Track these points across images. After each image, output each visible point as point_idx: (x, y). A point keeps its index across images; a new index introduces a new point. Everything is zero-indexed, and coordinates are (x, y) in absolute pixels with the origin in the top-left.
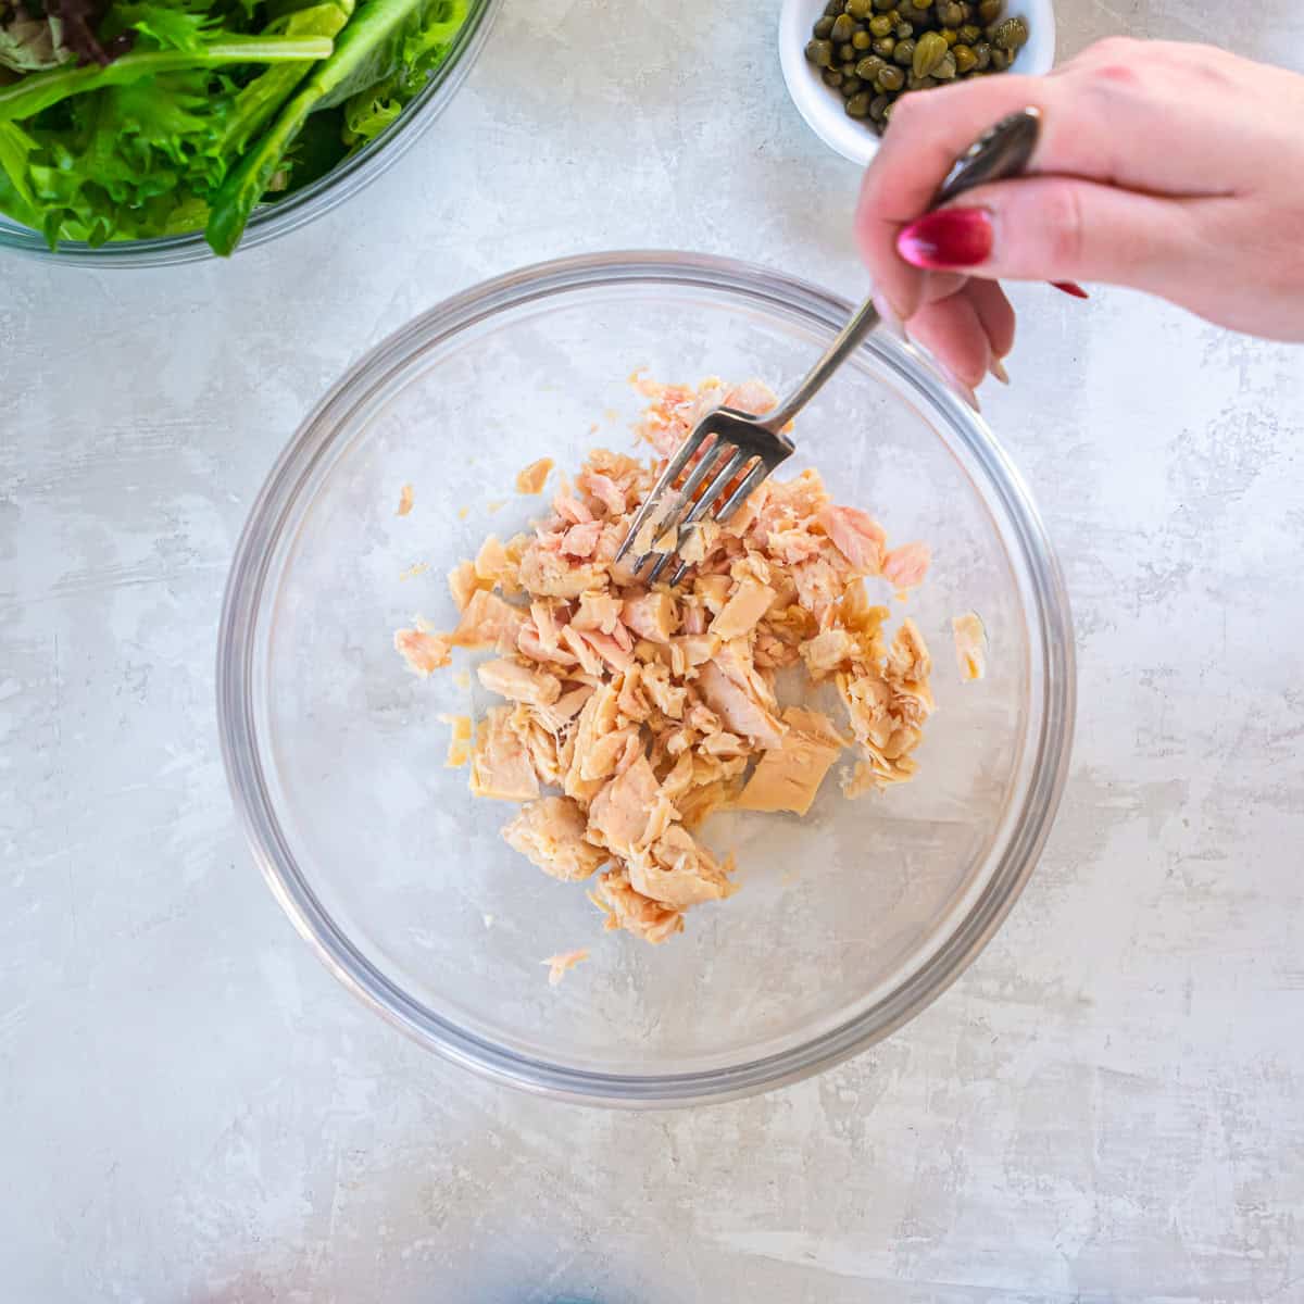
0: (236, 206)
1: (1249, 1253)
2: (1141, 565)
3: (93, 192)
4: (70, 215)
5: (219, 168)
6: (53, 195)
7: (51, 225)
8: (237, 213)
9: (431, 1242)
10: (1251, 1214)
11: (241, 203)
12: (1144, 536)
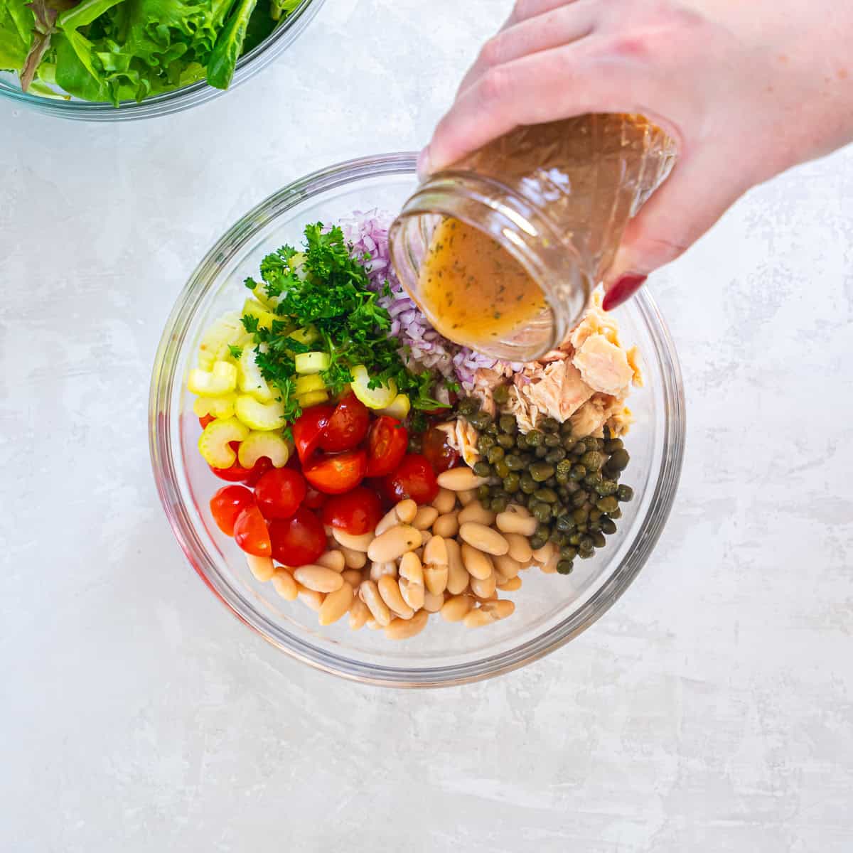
0: (226, 57)
1: (775, 793)
2: (707, 363)
3: (138, 63)
4: (124, 81)
5: (212, 35)
6: (114, 69)
7: (112, 90)
8: (228, 62)
9: (263, 786)
10: (776, 769)
11: (229, 55)
12: (708, 344)
